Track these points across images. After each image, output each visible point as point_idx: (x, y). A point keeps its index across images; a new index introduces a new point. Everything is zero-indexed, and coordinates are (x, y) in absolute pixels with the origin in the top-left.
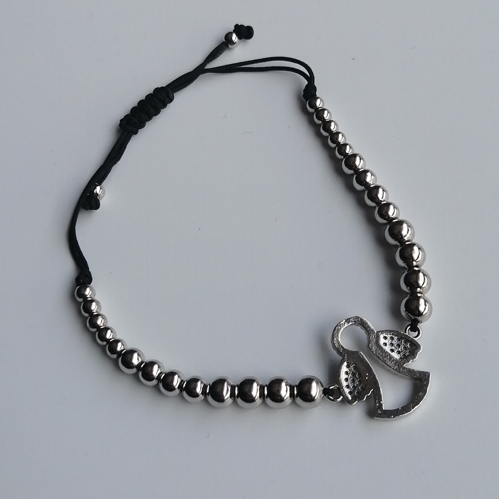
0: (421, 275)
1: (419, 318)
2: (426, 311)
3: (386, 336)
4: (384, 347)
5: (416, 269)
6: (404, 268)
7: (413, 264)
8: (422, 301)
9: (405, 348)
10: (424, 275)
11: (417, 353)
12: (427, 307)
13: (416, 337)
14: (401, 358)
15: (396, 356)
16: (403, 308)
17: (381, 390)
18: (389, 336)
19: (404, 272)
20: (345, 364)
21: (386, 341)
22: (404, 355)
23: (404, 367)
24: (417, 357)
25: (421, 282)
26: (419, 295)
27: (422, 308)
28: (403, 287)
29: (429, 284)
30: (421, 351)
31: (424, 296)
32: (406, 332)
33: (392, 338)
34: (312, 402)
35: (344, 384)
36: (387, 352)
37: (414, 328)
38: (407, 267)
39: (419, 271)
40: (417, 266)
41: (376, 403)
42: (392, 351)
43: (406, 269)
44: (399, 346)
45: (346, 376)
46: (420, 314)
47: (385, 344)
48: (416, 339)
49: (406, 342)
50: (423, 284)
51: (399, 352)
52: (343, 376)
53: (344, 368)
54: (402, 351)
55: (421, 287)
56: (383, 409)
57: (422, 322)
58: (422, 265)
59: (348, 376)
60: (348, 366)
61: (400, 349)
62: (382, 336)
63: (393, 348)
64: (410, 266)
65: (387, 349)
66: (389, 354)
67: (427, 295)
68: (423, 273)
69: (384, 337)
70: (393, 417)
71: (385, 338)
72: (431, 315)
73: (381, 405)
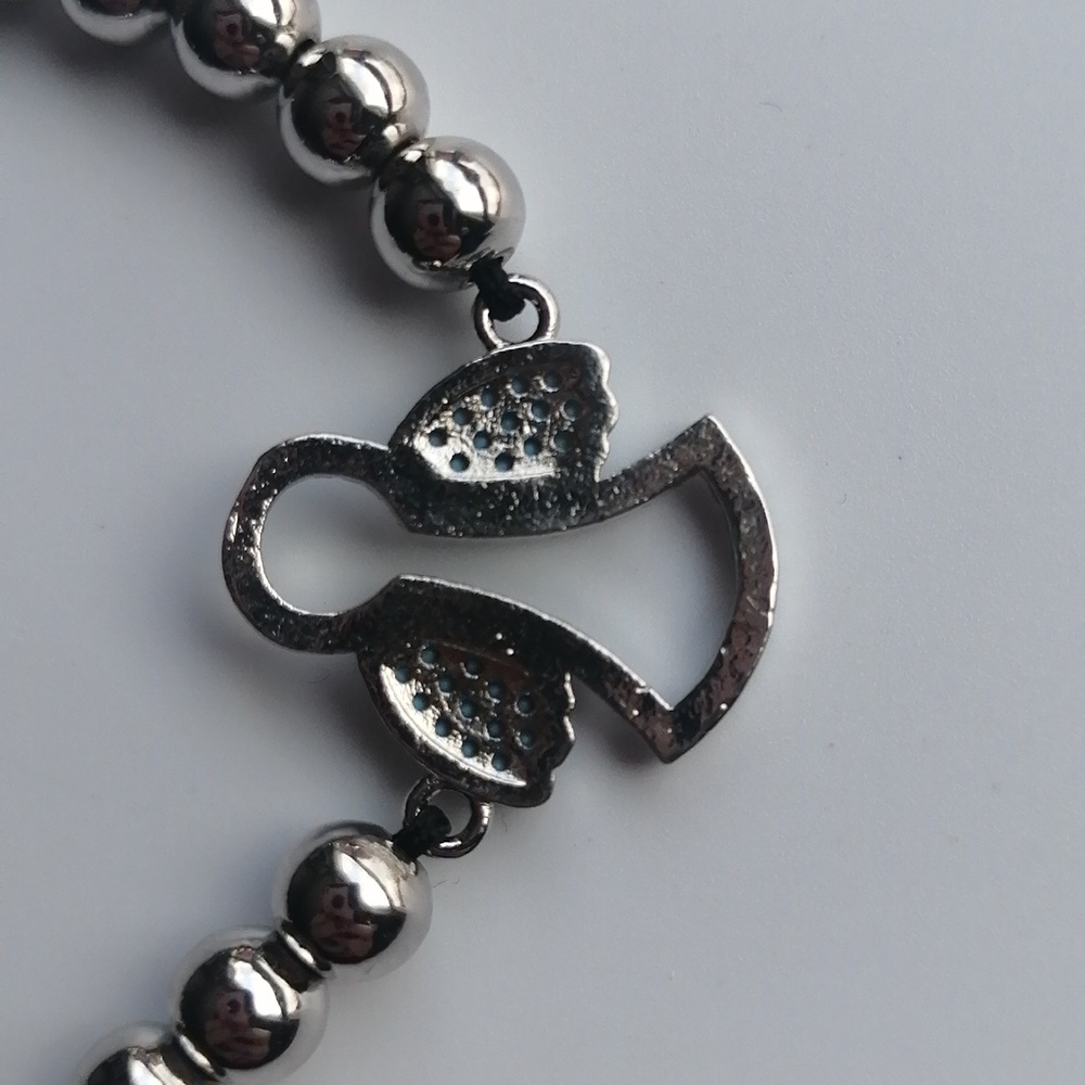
0: (348, 67)
1: (492, 245)
2: (492, 195)
3: (436, 424)
4: (466, 477)
5: (309, 59)
6: (261, 94)
7: (281, 48)
8: (442, 171)
9: (543, 406)
10: (360, 56)
11: (599, 385)
12: (486, 181)
13: (541, 329)
14: (561, 462)
15: (533, 469)
16: (398, 261)
17: (597, 647)
18: (448, 421)
19: (279, 109)
20: (387, 674)
21: (453, 446)
22: (561, 436)
23: (604, 483)
24: (613, 402)
25: (373, 97)
26: (412, 155)
27: (468, 201)
28: (326, 171)
29: (410, 72)
30: (605, 364)
31: (432, 141)
32: (491, 346)
33: (466, 417)
34: (402, 935)
35: (450, 748)
36: (493, 485)
37: (506, 298)
38: (269, 82)
39: (329, 59)
40: (305, 44)
41: (623, 713)
42: (506, 460)
43: (274, 90)
44: (512, 419)
45: (431, 714)
46: (480, 227)
47: (461, 461)
48: (548, 339)
49: (526, 384)
50: (388, 97)
51: (535, 444)
52: (422, 724)
53: (399, 692)
54: (542, 427)
55: (392, 118)
56: (667, 707)
57: (510, 250)
58: (317, 25)
59: (439, 705)
60: (406, 676)
61: (527, 430)
62: (421, 444)
63: (501, 447)
64: (280, 65)
65: (483, 471)
66: (507, 483)
67: (440, 126)
68: (348, 53)
69: (431, 435)
70: (730, 705)
71: (440, 437)
72: (521, 193)
73: (648, 702)
